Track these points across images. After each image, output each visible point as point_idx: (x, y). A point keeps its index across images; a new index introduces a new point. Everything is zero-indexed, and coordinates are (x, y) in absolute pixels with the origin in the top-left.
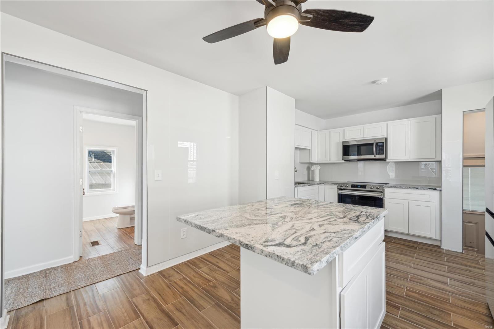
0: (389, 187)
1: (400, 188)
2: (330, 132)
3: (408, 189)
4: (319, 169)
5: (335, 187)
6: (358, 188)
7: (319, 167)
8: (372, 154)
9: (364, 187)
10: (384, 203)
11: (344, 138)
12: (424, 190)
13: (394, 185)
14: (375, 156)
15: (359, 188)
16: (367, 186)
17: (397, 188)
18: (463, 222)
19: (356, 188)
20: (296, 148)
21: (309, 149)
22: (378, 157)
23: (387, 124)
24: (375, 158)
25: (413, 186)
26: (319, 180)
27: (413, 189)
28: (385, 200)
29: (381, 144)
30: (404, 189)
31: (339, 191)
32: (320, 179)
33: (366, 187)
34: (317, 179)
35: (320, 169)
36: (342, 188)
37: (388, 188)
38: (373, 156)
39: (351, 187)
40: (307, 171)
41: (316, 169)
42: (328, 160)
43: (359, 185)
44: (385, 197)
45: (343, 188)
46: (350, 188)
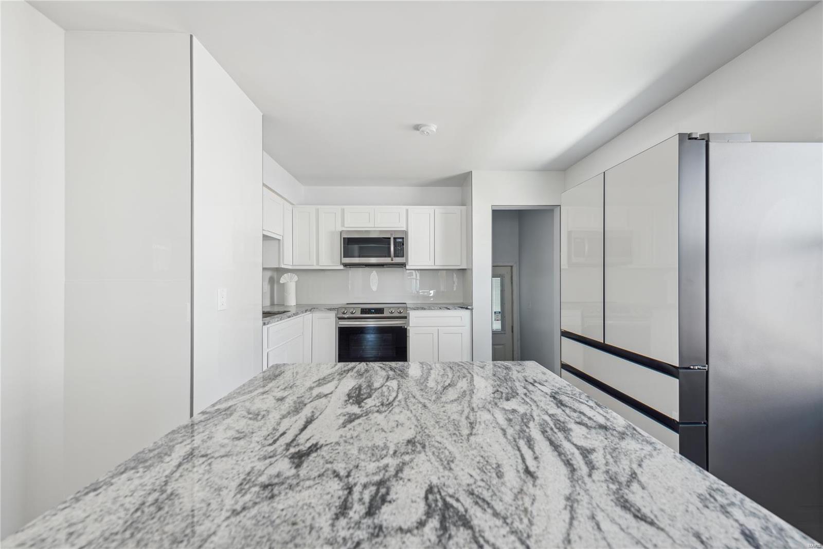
0: (415, 309)
1: (429, 309)
2: (317, 210)
3: (437, 309)
4: (296, 282)
5: (332, 315)
6: (371, 314)
7: (295, 278)
8: (389, 256)
9: (380, 311)
10: (408, 335)
11: (343, 225)
12: (455, 310)
13: (419, 305)
14: (392, 260)
15: (373, 313)
16: (385, 310)
17: (425, 309)
18: (493, 345)
19: (368, 314)
20: (265, 237)
21: (279, 240)
22: (396, 262)
23: (407, 211)
24: (392, 262)
25: (445, 306)
26: (295, 304)
27: (444, 310)
28: (409, 330)
29: (400, 240)
30: (433, 311)
31: (340, 323)
32: (297, 302)
33: (383, 310)
34: (292, 301)
35: (298, 280)
36: (346, 316)
37: (414, 311)
38: (390, 258)
39: (361, 314)
40: (269, 287)
41: (290, 282)
42: (315, 264)
43: (373, 309)
44: (410, 325)
45: (348, 316)
46: (359, 315)
